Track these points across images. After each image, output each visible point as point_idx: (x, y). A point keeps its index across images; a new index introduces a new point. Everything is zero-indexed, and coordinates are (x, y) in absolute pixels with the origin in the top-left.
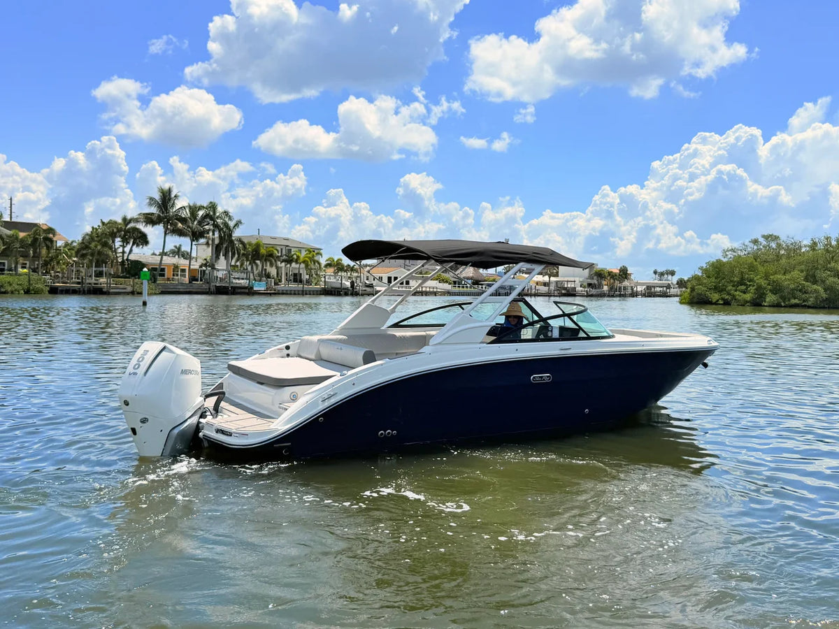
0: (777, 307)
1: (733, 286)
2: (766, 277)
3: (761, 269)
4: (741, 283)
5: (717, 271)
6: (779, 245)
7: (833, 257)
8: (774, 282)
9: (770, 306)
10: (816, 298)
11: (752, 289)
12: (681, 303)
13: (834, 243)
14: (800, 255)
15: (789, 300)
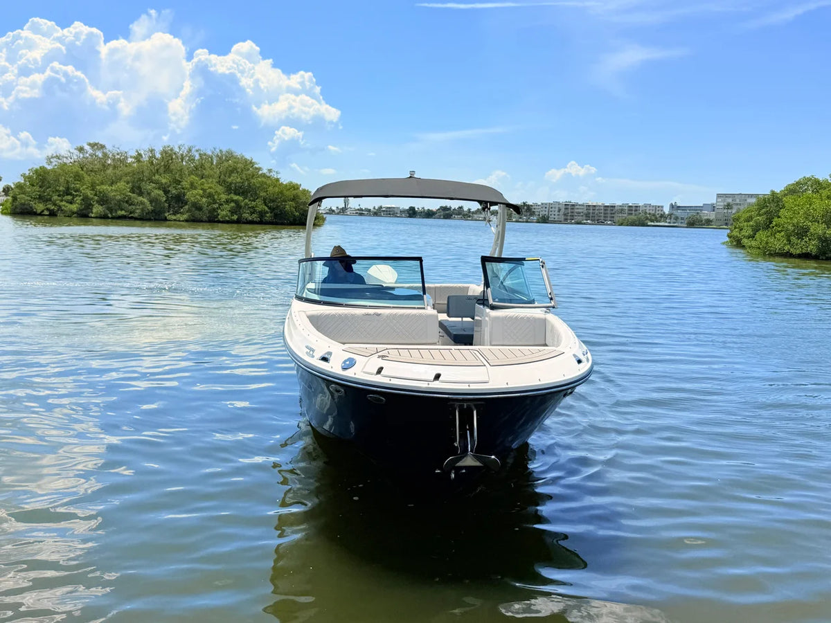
0: (103, 218)
1: (59, 196)
2: (93, 187)
3: (87, 178)
4: (67, 192)
5: (41, 179)
6: (105, 155)
7: (157, 170)
8: (100, 192)
9: (96, 218)
10: (143, 210)
11: (78, 200)
13: (158, 156)
14: (126, 166)
15: (116, 212)
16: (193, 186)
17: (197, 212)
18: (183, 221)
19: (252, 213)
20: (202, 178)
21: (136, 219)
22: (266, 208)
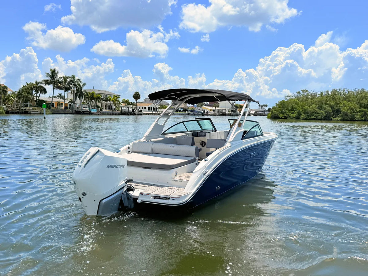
0: (305, 119)
1: (288, 111)
2: (302, 107)
3: (300, 104)
4: (292, 110)
5: (282, 105)
6: (308, 94)
7: (329, 99)
8: (305, 109)
9: (303, 119)
10: (322, 116)
11: (296, 112)
12: (268, 118)
13: (330, 93)
14: (316, 98)
15: (311, 117)
16: (344, 105)
17: (346, 116)
18: (339, 120)
20: (349, 102)
21: (319, 119)
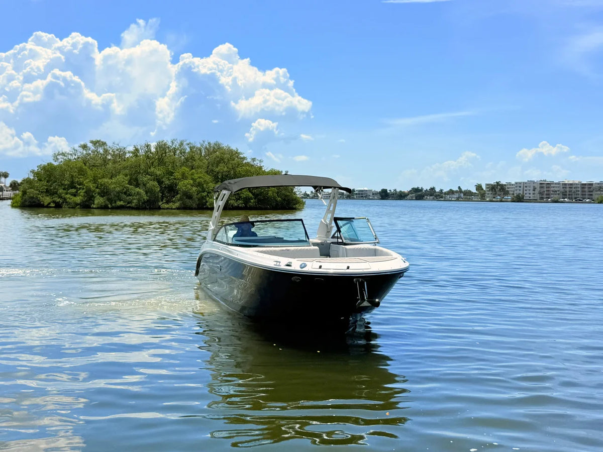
0: (105, 209)
1: (64, 189)
2: (95, 180)
3: (89, 172)
4: (72, 186)
5: (48, 174)
6: (106, 151)
7: (152, 163)
8: (101, 185)
9: (98, 208)
10: (139, 200)
11: (82, 192)
12: (13, 206)
13: (153, 150)
14: (125, 160)
15: (115, 202)
16: (184, 177)
17: (187, 201)
18: (174, 209)
19: (237, 200)
20: (192, 169)
21: (132, 208)
22: (251, 195)
